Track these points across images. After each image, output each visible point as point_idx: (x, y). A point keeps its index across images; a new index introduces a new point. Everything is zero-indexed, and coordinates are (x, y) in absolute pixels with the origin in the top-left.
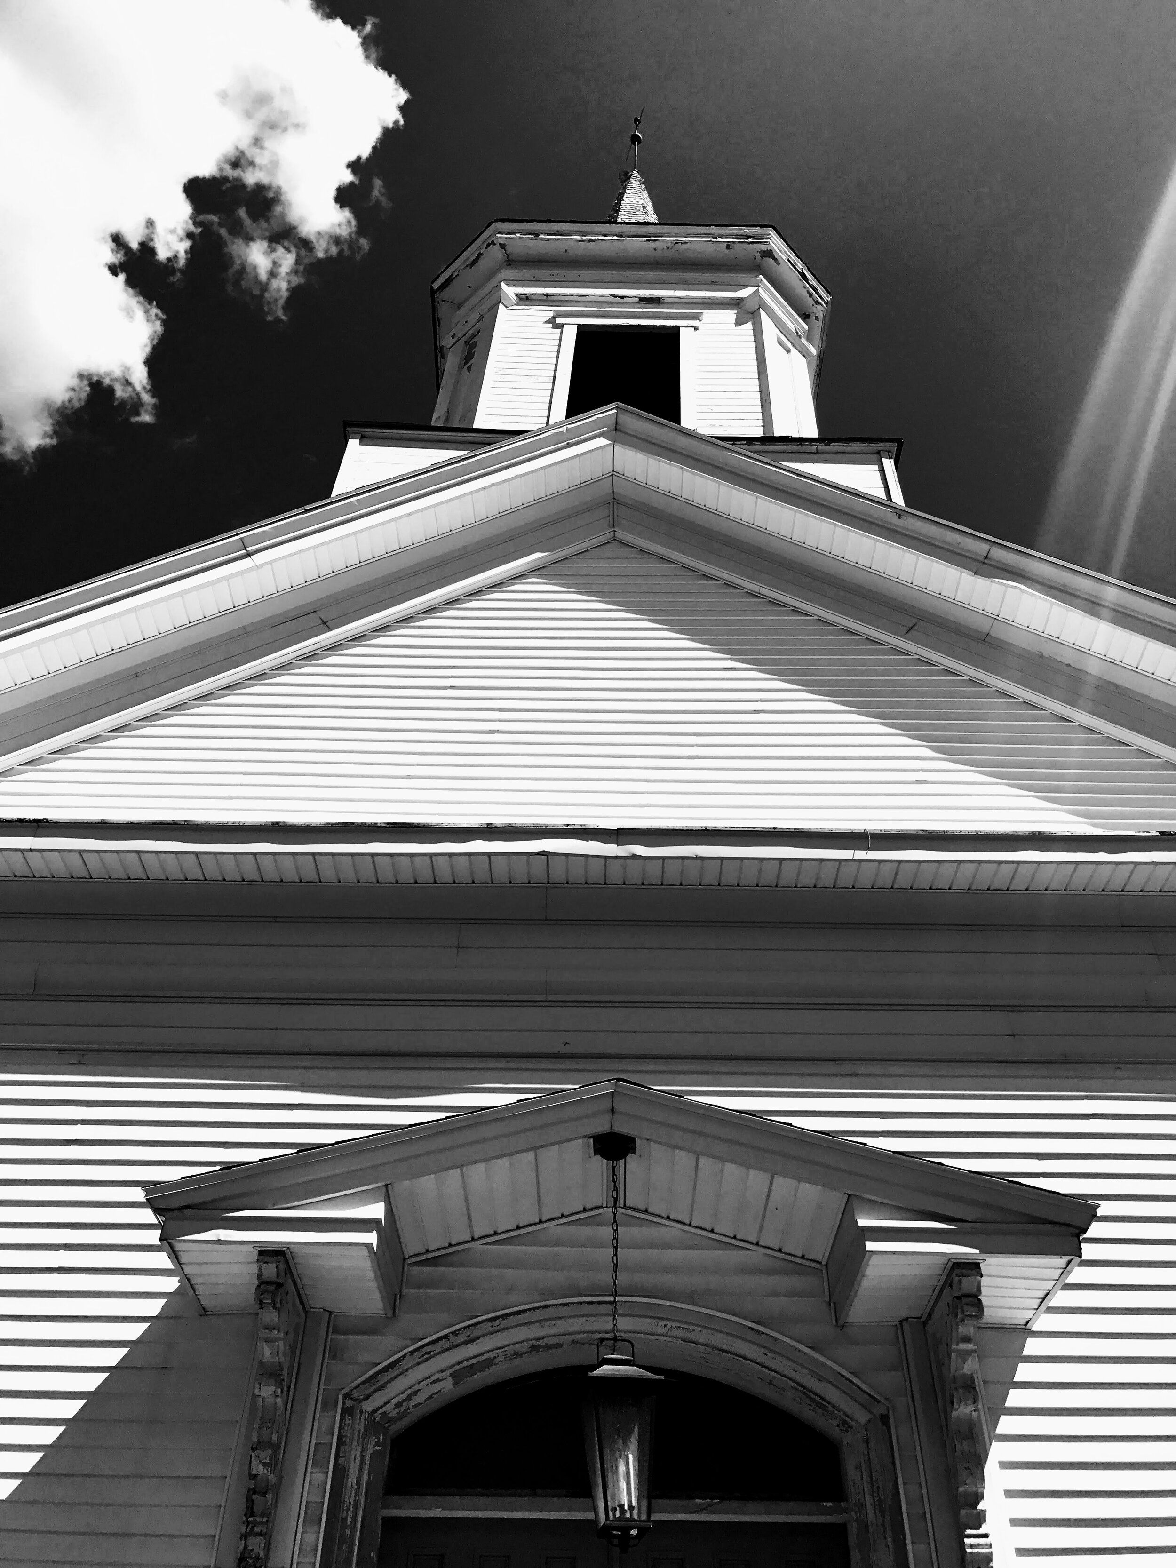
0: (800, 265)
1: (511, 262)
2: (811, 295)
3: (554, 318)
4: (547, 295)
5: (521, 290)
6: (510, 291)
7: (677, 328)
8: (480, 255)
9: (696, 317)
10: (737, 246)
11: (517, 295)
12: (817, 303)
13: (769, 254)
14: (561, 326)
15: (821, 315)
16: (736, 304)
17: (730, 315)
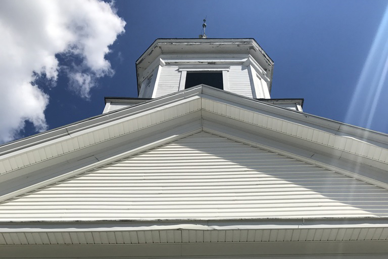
0: (263, 52)
1: (163, 53)
2: (267, 62)
3: (179, 69)
4: (176, 62)
5: (166, 61)
6: (163, 61)
7: (222, 71)
8: (152, 51)
9: (228, 68)
10: (241, 45)
11: (165, 63)
12: (269, 65)
13: (252, 48)
14: (181, 72)
15: (271, 69)
16: (241, 64)
17: (240, 67)
